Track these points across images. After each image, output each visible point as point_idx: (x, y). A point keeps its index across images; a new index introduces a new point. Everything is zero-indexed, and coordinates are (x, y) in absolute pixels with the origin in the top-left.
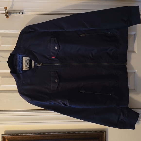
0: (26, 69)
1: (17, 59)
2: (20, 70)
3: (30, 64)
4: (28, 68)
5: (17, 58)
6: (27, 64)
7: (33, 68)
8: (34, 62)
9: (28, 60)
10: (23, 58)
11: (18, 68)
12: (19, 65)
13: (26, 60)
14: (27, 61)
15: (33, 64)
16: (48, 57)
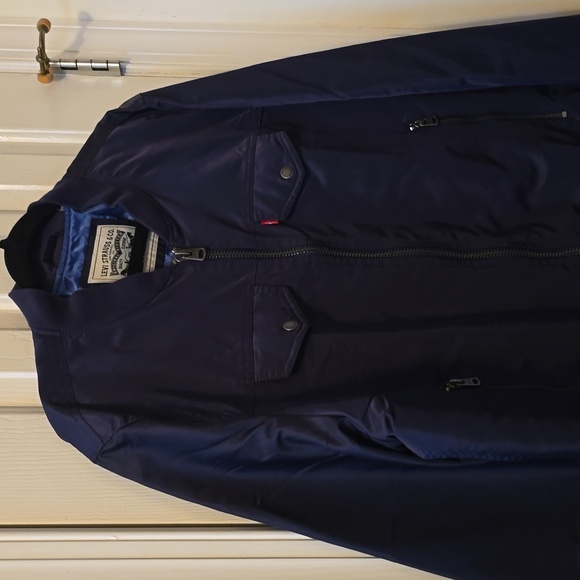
0: (109, 279)
1: (61, 234)
2: (72, 280)
3: (132, 255)
4: (122, 273)
5: (63, 231)
6: (120, 253)
7: (150, 274)
8: (156, 240)
9: (124, 236)
10: (99, 227)
11: (62, 275)
12: (69, 261)
13: (114, 237)
14: (117, 240)
15: (154, 259)
16: (240, 221)
